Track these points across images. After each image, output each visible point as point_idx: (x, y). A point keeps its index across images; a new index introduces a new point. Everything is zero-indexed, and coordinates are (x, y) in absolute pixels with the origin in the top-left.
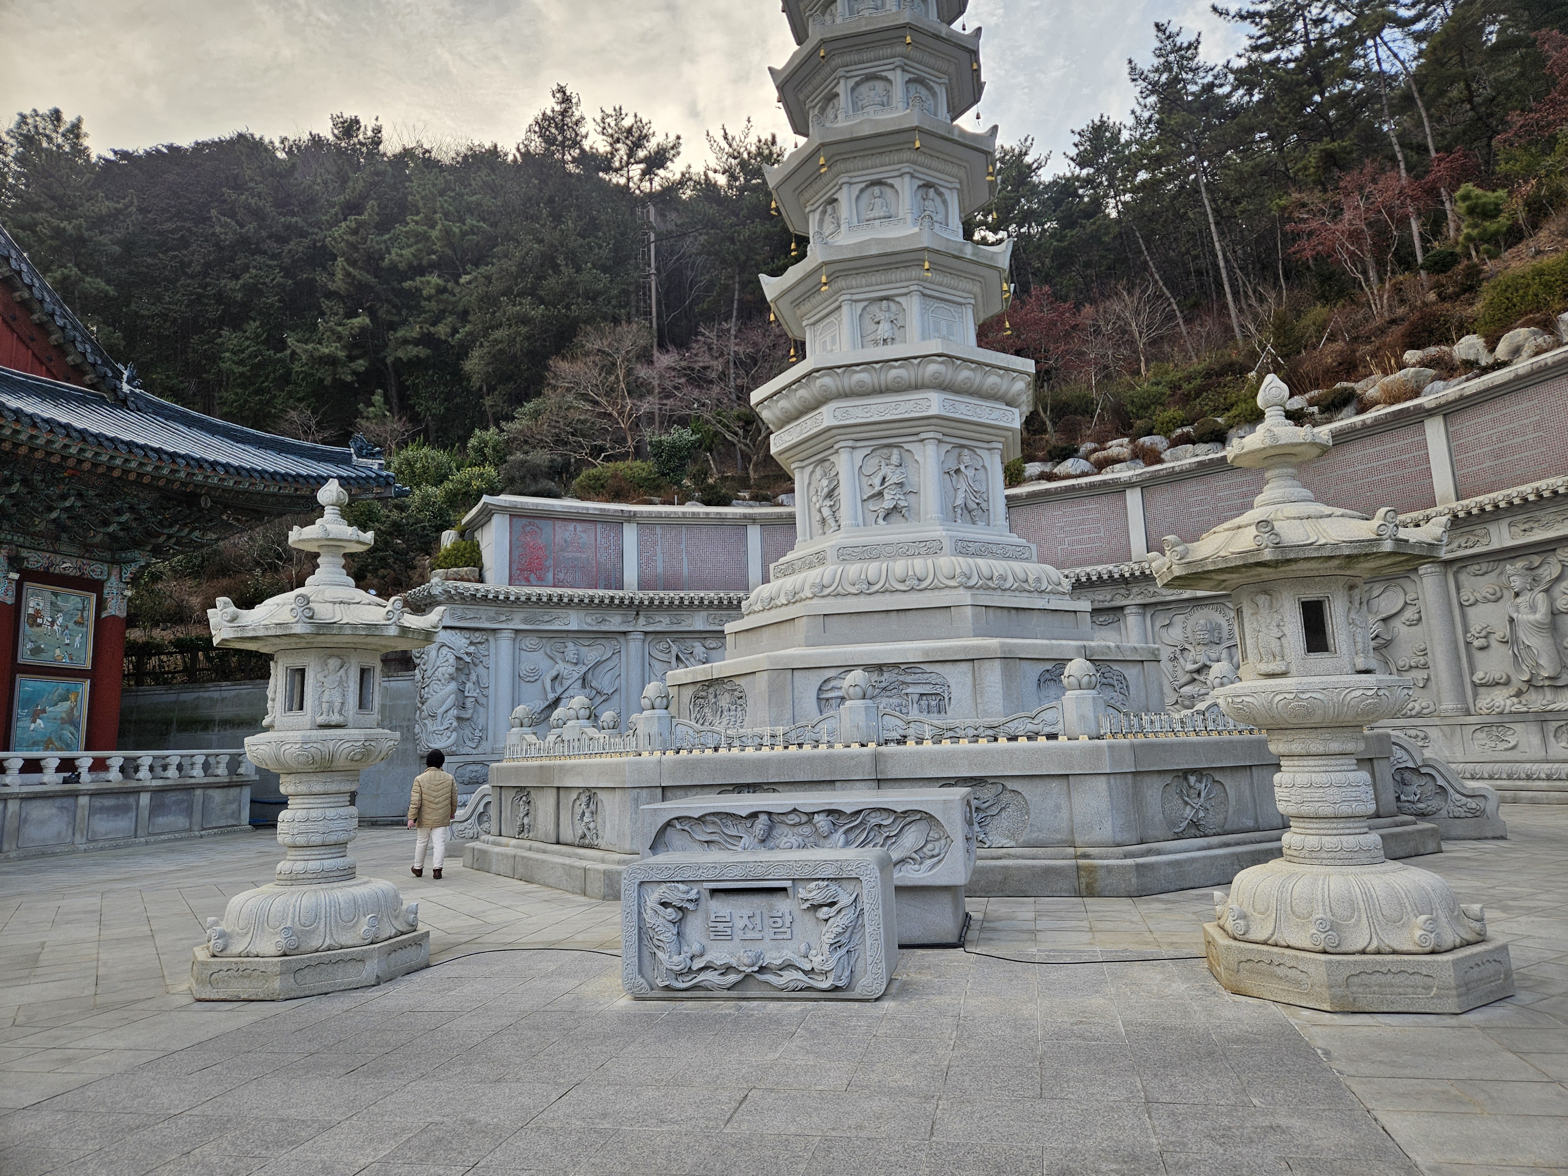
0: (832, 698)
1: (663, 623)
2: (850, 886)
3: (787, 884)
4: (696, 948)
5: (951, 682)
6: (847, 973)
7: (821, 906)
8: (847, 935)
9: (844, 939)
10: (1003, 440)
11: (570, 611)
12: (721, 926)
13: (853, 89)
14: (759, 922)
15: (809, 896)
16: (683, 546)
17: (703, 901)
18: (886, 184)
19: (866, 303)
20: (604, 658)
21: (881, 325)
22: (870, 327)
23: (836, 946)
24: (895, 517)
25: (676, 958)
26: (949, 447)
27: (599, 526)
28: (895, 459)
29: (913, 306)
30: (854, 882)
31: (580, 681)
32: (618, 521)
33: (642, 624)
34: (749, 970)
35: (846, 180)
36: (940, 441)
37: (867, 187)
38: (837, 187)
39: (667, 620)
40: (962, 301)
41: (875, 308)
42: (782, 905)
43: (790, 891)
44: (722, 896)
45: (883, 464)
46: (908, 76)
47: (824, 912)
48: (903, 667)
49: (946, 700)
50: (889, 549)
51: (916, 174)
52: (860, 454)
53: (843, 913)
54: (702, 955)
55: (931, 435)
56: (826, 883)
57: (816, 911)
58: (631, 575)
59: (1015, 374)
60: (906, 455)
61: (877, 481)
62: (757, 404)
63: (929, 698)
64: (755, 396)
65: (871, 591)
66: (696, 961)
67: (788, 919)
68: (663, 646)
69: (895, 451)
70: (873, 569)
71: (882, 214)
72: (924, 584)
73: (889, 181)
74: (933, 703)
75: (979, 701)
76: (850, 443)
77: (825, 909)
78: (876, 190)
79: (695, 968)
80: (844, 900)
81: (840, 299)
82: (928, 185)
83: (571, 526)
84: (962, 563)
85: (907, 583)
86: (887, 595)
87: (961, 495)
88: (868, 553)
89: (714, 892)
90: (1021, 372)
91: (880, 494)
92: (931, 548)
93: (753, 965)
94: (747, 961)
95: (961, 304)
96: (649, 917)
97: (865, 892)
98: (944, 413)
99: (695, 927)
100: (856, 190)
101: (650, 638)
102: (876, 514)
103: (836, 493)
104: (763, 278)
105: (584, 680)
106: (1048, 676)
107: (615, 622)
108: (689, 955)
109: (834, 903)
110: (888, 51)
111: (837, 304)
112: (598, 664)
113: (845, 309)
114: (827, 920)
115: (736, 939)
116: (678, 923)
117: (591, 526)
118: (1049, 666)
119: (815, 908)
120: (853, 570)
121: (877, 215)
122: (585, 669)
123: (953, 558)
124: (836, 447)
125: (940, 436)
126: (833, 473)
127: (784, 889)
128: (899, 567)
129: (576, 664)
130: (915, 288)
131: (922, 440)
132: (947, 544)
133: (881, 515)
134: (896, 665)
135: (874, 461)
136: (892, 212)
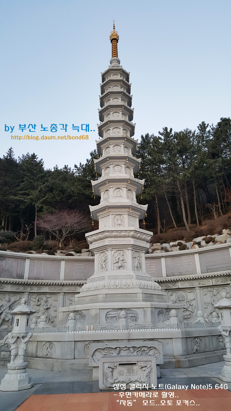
0: (109, 317)
1: (35, 290)
2: (149, 362)
3: (136, 362)
4: (116, 378)
5: (139, 313)
6: (149, 382)
7: (143, 367)
8: (149, 373)
9: (148, 375)
10: (145, 250)
11: (9, 286)
12: (121, 373)
13: (113, 167)
14: (130, 371)
15: (141, 365)
16: (42, 267)
17: (117, 367)
18: (120, 189)
19: (115, 215)
20: (17, 300)
21: (119, 221)
22: (116, 221)
23: (147, 376)
24: (121, 268)
25: (112, 380)
26: (134, 251)
27: (19, 260)
28: (122, 254)
29: (126, 217)
30: (150, 362)
31: (9, 307)
32: (24, 259)
33: (29, 289)
34: (128, 382)
35: (112, 187)
36: (132, 250)
37: (116, 189)
38: (109, 188)
39: (36, 289)
40: (136, 216)
41: (117, 216)
42: (135, 367)
43: (137, 364)
44: (121, 365)
45: (119, 255)
46: (126, 166)
47: (144, 369)
48: (127, 309)
49: (138, 318)
50: (121, 277)
51: (127, 188)
52: (113, 252)
53: (148, 369)
54: (117, 379)
55: (131, 249)
56: (145, 362)
57: (142, 369)
58: (26, 275)
59: (149, 235)
60: (124, 253)
61: (117, 259)
62: (87, 237)
63: (133, 317)
64: (86, 235)
65: (117, 288)
66: (116, 380)
67: (136, 370)
68: (34, 296)
69: (122, 252)
70: (117, 282)
71: (120, 196)
72: (130, 287)
73: (121, 188)
74: (134, 319)
75: (145, 318)
76: (111, 249)
77: (145, 368)
78: (118, 189)
79: (116, 382)
80: (148, 366)
81: (109, 214)
82: (130, 190)
83: (11, 260)
84: (139, 282)
85: (126, 286)
86: (121, 289)
87: (136, 263)
88: (115, 277)
89: (120, 364)
90: (150, 235)
91: (118, 262)
92: (130, 277)
93: (129, 381)
94: (128, 380)
95: (136, 217)
96: (106, 370)
97: (153, 364)
98: (134, 244)
99: (116, 372)
100: (114, 189)
101: (31, 294)
102: (117, 267)
103: (106, 261)
104: (90, 206)
105: (10, 307)
106: (160, 312)
107: (21, 289)
108: (114, 379)
109: (146, 367)
110: (122, 161)
111: (108, 214)
112: (15, 302)
113: (111, 216)
114: (145, 370)
115: (125, 375)
116: (112, 372)
117: (17, 260)
118: (160, 309)
119: (142, 368)
120: (112, 282)
121: (118, 196)
122: (11, 303)
123: (136, 280)
124: (107, 249)
125: (132, 249)
126: (106, 256)
127: (135, 364)
128: (124, 282)
129: (8, 302)
130: (127, 213)
131: (128, 250)
132: (134, 276)
133: (118, 268)
134: (125, 309)
135: (117, 254)
136: (122, 195)
